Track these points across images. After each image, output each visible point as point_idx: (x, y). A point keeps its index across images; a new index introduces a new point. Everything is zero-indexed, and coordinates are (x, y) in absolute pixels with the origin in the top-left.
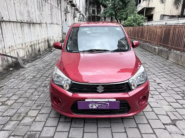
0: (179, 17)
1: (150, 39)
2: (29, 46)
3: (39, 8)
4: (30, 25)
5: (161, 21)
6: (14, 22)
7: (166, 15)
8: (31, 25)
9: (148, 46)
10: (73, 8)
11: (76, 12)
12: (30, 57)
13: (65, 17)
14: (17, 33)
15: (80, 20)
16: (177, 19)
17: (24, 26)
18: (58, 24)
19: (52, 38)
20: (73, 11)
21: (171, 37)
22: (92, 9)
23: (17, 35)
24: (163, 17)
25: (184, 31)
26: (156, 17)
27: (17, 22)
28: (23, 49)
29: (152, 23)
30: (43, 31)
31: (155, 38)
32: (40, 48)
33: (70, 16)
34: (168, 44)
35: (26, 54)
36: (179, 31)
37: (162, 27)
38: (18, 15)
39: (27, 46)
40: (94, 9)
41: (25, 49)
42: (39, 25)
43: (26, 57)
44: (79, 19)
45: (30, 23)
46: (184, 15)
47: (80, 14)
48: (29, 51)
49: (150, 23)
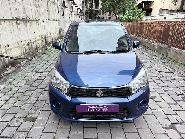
0: (178, 11)
1: (150, 35)
2: (25, 44)
3: (35, 4)
4: (26, 22)
5: (160, 15)
6: (9, 20)
7: (165, 9)
8: (28, 22)
9: (147, 43)
10: (71, 2)
11: (74, 6)
12: (27, 56)
13: (62, 12)
14: (13, 32)
15: (78, 15)
16: (176, 13)
17: (20, 24)
18: (55, 20)
19: (49, 35)
20: (70, 5)
21: (170, 34)
22: (89, 2)
23: (13, 33)
24: (162, 11)
25: (184, 28)
26: (155, 11)
27: (12, 20)
28: (19, 48)
29: (151, 17)
30: (40, 29)
31: (154, 35)
32: (37, 46)
33: (67, 11)
34: (167, 41)
35: (23, 53)
36: (179, 28)
37: (162, 23)
38: (13, 12)
39: (24, 44)
40: (92, 2)
41: (22, 47)
42: (35, 21)
43: (23, 56)
44: (76, 14)
45: (26, 21)
46: (183, 9)
47: (78, 9)
48: (25, 50)
49: (149, 18)
